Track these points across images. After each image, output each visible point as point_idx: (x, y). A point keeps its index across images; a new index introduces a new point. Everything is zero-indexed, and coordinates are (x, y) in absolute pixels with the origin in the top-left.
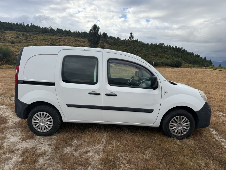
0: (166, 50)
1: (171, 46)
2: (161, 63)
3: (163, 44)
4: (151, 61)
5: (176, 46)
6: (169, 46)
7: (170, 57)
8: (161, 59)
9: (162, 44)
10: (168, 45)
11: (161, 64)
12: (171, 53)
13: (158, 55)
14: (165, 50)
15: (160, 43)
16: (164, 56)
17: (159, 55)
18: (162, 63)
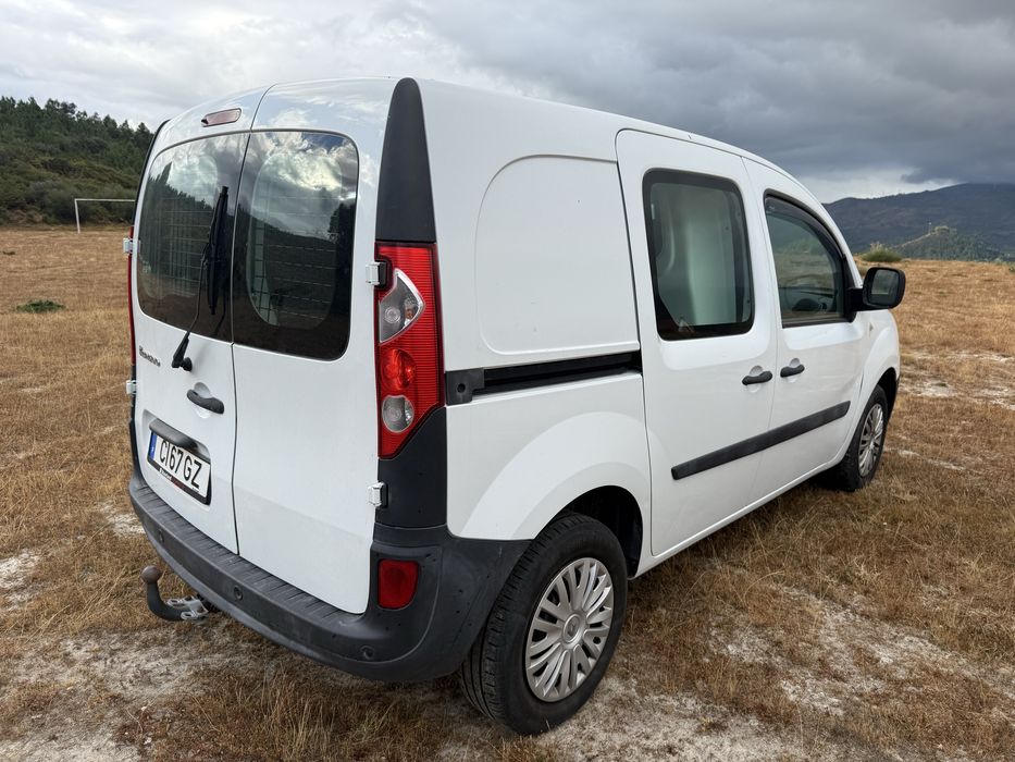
0: (97, 141)
1: (114, 123)
2: (100, 208)
3: (68, 108)
4: (42, 194)
5: (142, 124)
6: (107, 118)
7: (132, 177)
8: (91, 183)
9: (64, 105)
10: (102, 117)
11: (105, 210)
12: (130, 157)
13: (63, 162)
14: (93, 139)
15: (54, 100)
16: (100, 170)
17: (73, 163)
18: (107, 205)
